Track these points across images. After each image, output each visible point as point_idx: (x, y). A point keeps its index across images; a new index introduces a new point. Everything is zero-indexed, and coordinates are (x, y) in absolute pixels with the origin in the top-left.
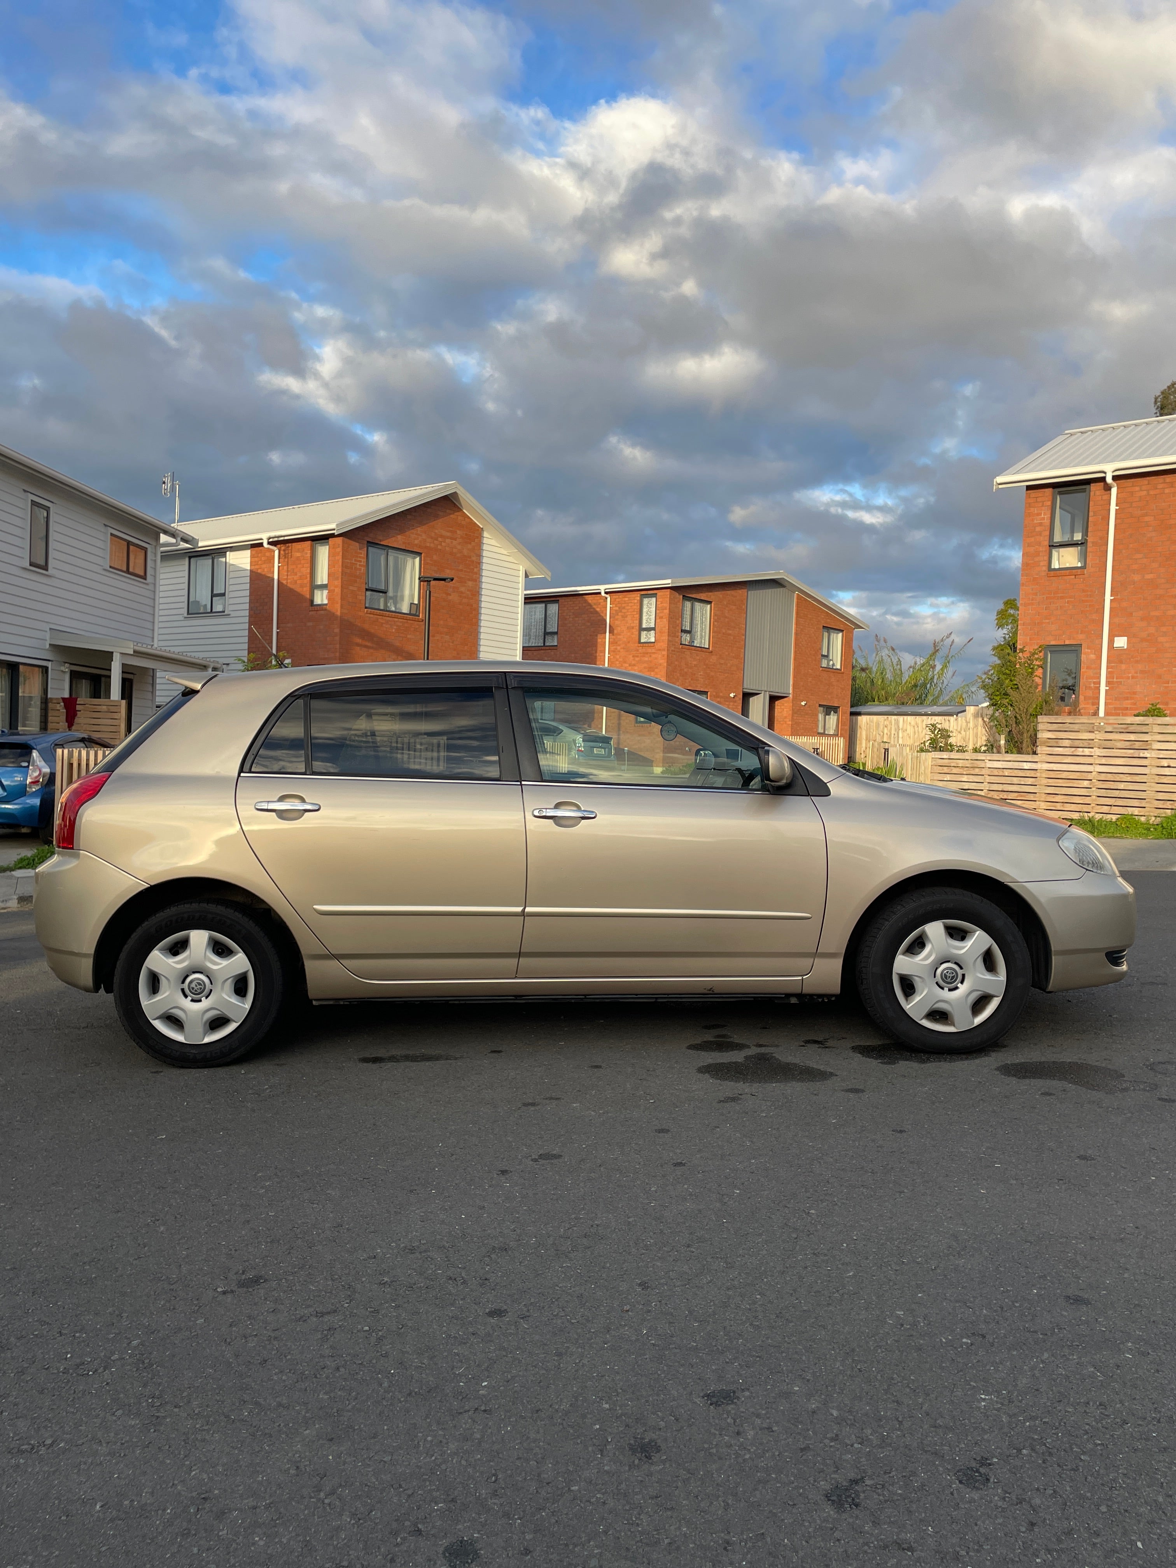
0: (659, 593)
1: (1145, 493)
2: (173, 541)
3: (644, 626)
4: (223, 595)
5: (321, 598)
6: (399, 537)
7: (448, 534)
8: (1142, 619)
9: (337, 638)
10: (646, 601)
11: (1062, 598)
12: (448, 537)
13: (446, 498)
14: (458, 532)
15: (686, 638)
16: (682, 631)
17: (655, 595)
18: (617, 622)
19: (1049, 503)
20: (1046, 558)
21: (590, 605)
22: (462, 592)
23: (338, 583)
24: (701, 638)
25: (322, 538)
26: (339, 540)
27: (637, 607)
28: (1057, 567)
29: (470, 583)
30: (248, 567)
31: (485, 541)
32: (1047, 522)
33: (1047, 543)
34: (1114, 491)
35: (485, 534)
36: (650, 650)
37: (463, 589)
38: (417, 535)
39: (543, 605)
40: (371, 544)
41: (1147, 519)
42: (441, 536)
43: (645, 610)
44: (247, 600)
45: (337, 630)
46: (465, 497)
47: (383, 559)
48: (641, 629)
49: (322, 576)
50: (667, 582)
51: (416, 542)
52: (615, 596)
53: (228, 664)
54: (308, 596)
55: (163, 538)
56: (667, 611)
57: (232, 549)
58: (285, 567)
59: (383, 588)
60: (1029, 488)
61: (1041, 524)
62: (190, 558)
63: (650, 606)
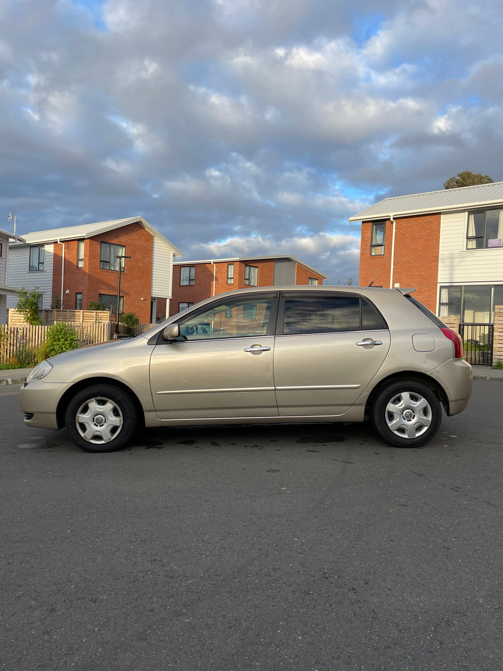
0: (235, 263)
1: (406, 225)
2: (14, 240)
3: (229, 277)
4: (43, 263)
5: (81, 264)
6: (116, 239)
7: (138, 238)
8: (405, 276)
9: (87, 281)
10: (230, 266)
11: (376, 267)
12: (138, 240)
13: (137, 223)
14: (143, 237)
15: (247, 282)
16: (245, 279)
17: (233, 264)
18: (218, 275)
19: (371, 229)
20: (370, 251)
21: (207, 268)
22: (144, 262)
23: (87, 258)
24: (254, 282)
25: (82, 240)
26: (88, 240)
27: (226, 269)
28: (374, 254)
29: (148, 259)
30: (53, 252)
31: (155, 241)
32: (370, 236)
33: (370, 245)
34: (394, 224)
35: (155, 238)
36: (231, 287)
37: (144, 261)
38: (124, 239)
39: (189, 268)
40: (102, 242)
41: (407, 235)
42: (135, 239)
43: (229, 270)
44: (52, 265)
45: (87, 278)
46: (145, 223)
47: (108, 249)
48: (228, 278)
49: (82, 256)
50: (237, 259)
51: (123, 241)
52: (217, 264)
53: (45, 292)
54: (76, 264)
55: (11, 240)
56: (238, 271)
57: (47, 244)
58: (67, 252)
59: (108, 260)
60: (363, 222)
61: (367, 237)
62: (30, 247)
63: (231, 269)
